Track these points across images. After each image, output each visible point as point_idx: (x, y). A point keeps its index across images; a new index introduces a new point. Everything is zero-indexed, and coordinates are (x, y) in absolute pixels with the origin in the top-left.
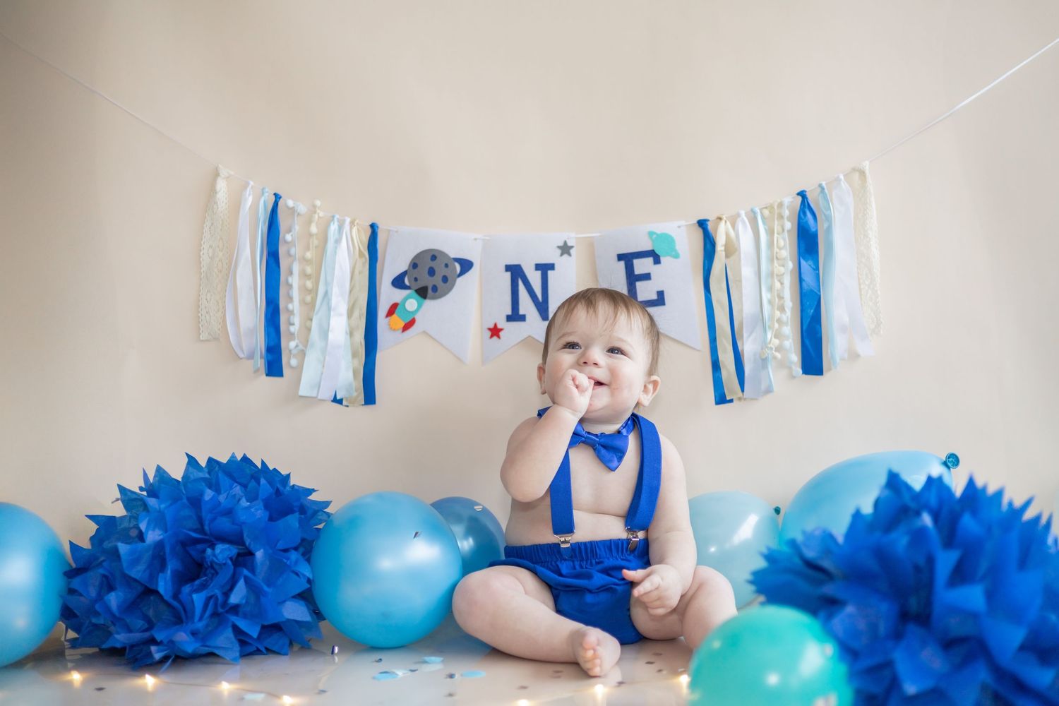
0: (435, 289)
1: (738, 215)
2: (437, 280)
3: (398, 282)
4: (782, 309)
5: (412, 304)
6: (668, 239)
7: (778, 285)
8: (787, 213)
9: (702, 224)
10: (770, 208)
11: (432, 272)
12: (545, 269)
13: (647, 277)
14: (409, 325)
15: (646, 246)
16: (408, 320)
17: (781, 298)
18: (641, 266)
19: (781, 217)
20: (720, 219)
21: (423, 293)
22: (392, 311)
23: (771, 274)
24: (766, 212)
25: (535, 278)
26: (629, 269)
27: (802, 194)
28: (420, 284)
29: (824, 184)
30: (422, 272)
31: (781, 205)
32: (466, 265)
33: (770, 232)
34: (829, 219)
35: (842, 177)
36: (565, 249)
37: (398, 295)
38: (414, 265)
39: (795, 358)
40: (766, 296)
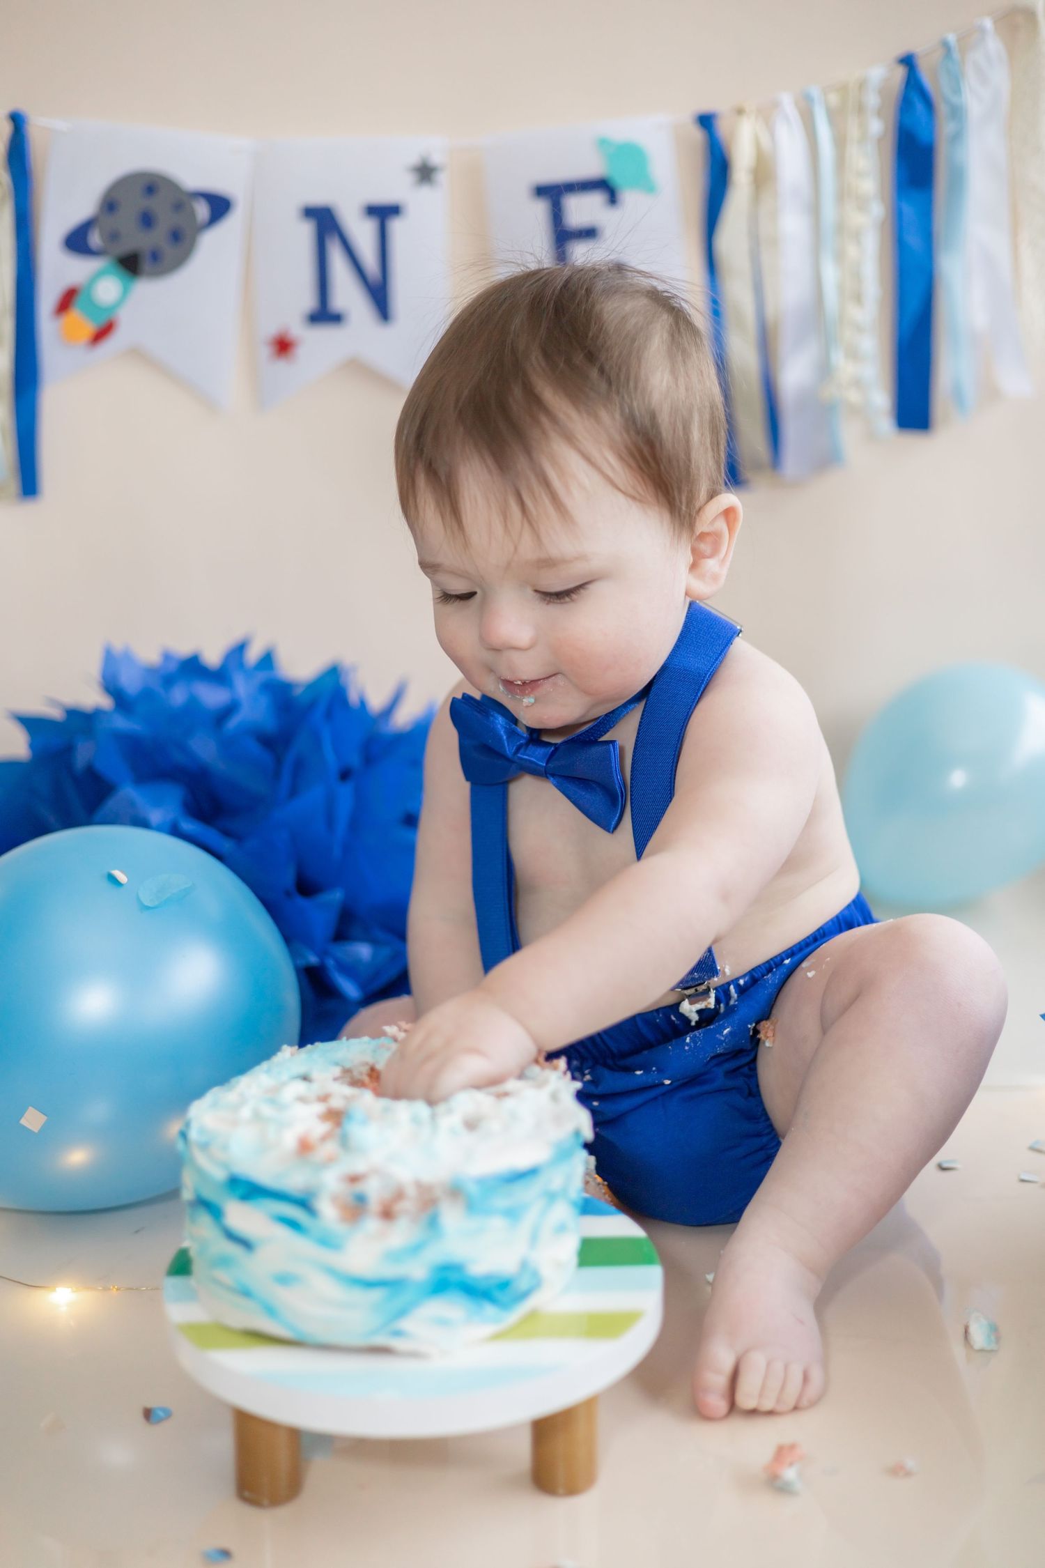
0: (155, 256)
1: (776, 105)
2: (157, 237)
3: (77, 242)
4: (858, 298)
5: (108, 288)
6: (632, 154)
7: (852, 251)
8: (872, 100)
9: (706, 121)
10: (843, 89)
11: (147, 220)
12: (383, 213)
13: (589, 233)
14: (103, 333)
15: (590, 168)
16: (102, 321)
17: (857, 276)
18: (581, 210)
19: (861, 109)
20: (740, 112)
21: (131, 265)
22: (67, 300)
23: (840, 228)
24: (834, 99)
25: (362, 233)
26: (557, 215)
27: (908, 62)
28: (126, 247)
29: (952, 38)
30: (126, 220)
31: (862, 85)
32: (220, 206)
33: (840, 142)
34: (957, 113)
35: (988, 23)
36: (425, 173)
37: (77, 270)
38: (110, 204)
39: (881, 399)
40: (830, 274)
